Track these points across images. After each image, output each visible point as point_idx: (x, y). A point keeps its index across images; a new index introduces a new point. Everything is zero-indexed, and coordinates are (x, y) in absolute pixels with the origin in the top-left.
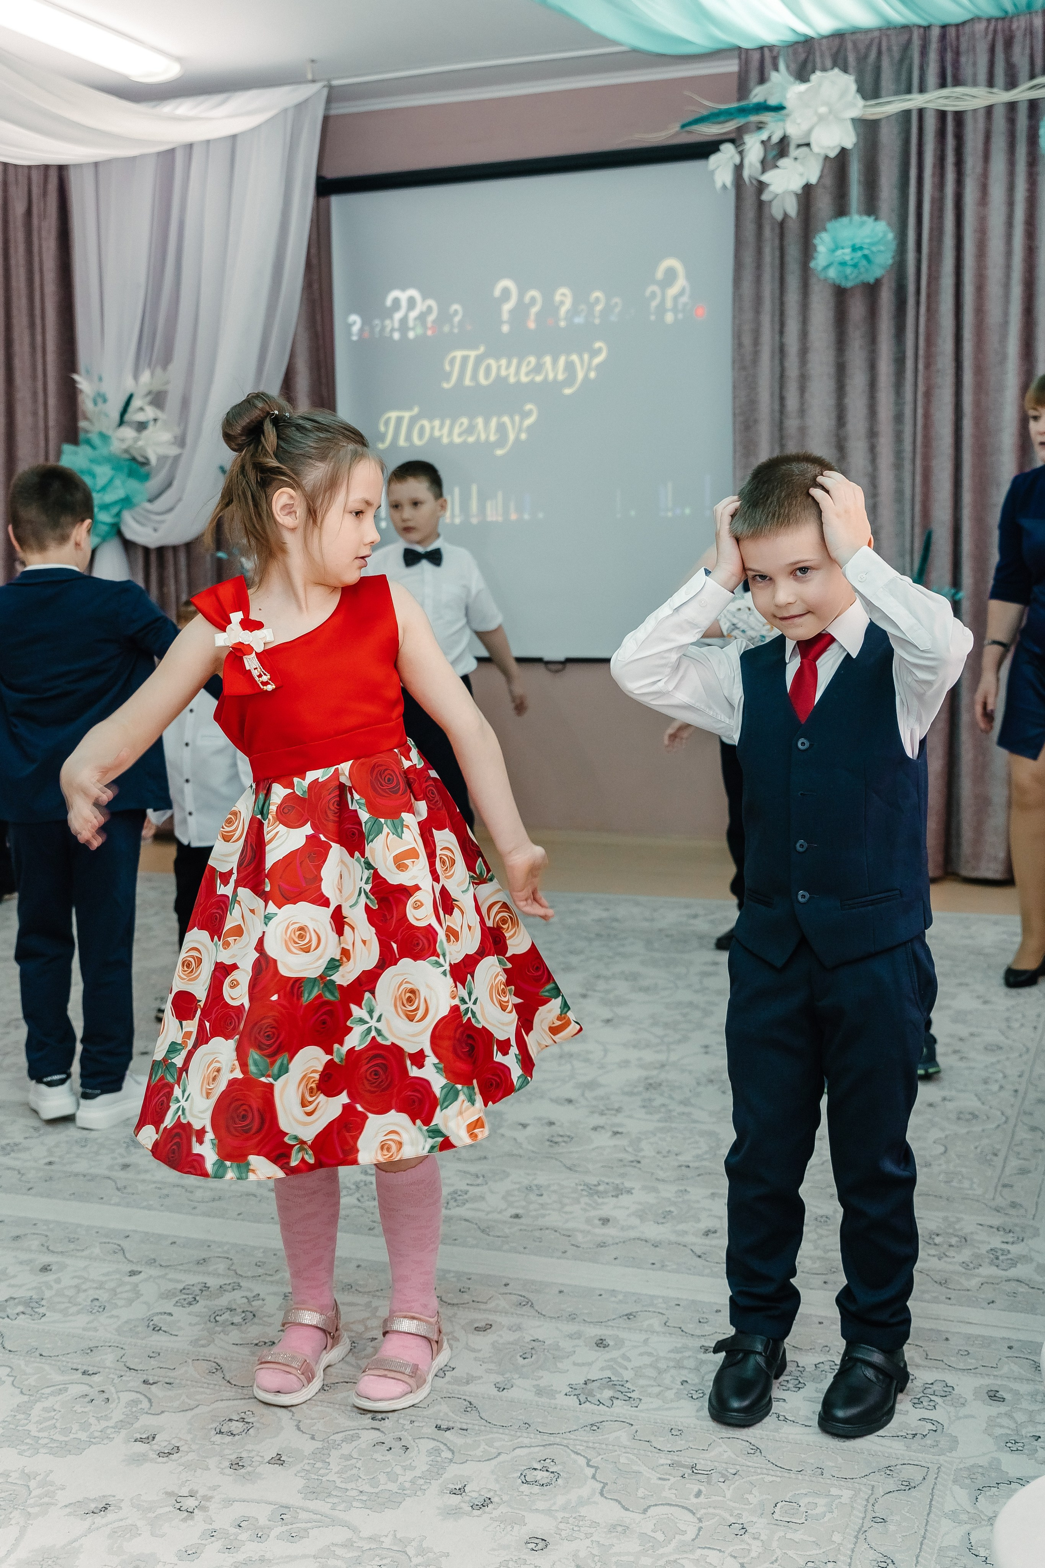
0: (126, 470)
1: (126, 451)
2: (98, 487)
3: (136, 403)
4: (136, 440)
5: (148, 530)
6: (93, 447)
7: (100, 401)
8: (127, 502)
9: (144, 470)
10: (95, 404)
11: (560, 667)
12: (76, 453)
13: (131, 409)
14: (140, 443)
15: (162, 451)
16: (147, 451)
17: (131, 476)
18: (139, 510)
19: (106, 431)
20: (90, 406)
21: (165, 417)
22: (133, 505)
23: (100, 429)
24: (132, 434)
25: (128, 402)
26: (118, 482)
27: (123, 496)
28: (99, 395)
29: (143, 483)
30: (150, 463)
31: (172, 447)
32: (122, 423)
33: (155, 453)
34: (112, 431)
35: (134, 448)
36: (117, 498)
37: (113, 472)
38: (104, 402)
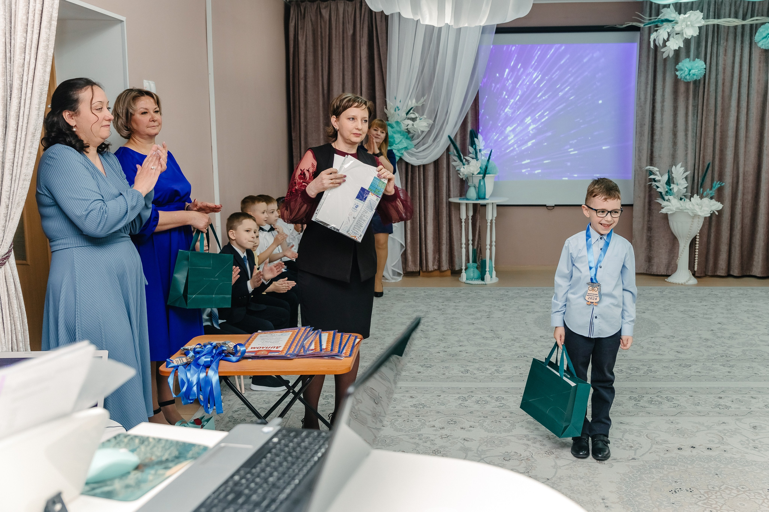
0: (406, 136)
1: (407, 129)
2: (397, 143)
3: (411, 111)
5: (414, 159)
6: (393, 127)
7: (397, 110)
8: (406, 148)
9: (411, 135)
10: (395, 111)
11: (552, 208)
13: (410, 113)
14: (415, 126)
15: (422, 129)
16: (417, 129)
17: (407, 138)
18: (410, 151)
19: (399, 121)
20: (392, 111)
21: (425, 116)
22: (408, 149)
23: (395, 120)
24: (410, 122)
25: (409, 111)
26: (403, 141)
27: (406, 146)
28: (397, 107)
29: (412, 141)
30: (416, 133)
31: (427, 128)
32: (406, 118)
33: (420, 130)
34: (401, 121)
35: (411, 128)
36: (404, 147)
37: (402, 137)
38: (399, 110)
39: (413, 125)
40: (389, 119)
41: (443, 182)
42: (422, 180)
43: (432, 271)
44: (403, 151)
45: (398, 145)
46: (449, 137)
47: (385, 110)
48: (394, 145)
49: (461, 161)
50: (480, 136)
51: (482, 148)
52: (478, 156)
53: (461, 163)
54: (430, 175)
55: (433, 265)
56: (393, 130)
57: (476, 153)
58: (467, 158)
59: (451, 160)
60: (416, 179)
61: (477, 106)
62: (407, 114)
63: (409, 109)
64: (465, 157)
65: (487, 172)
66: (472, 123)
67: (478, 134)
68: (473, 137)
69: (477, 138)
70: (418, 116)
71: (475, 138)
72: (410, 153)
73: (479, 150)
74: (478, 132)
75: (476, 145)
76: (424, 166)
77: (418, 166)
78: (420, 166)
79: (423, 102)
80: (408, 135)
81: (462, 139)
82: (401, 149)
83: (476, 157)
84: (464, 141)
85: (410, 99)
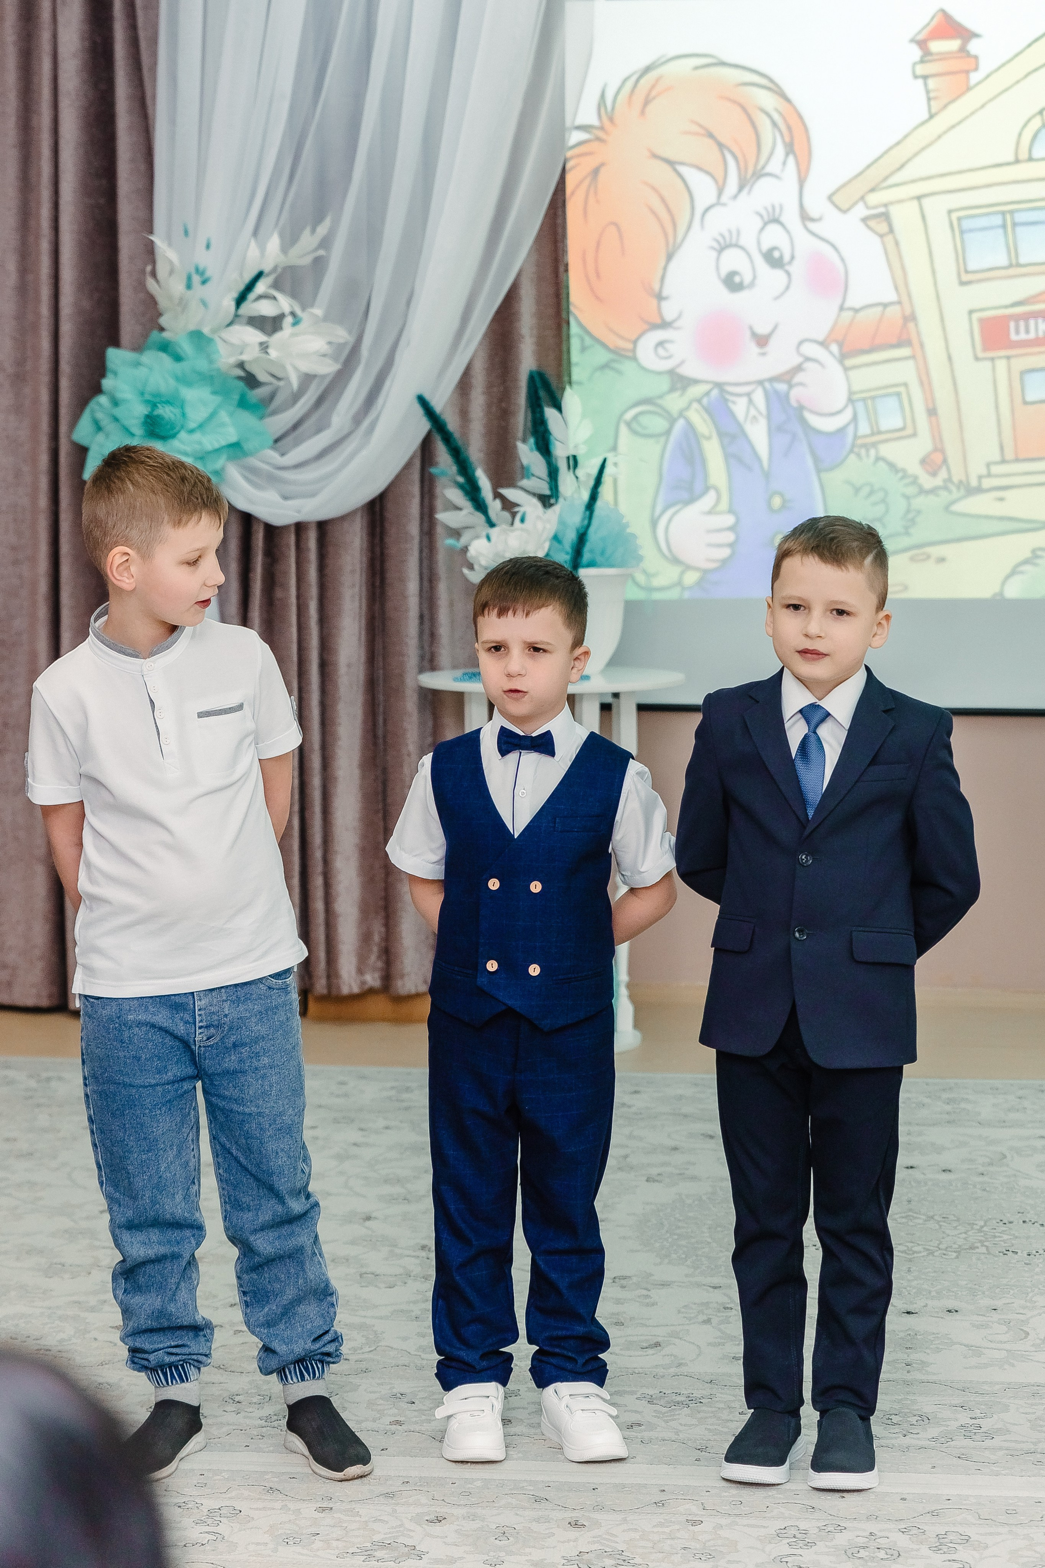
0: (236, 397)
1: (241, 365)
2: (192, 425)
3: (261, 287)
5: (274, 497)
6: (178, 358)
7: (197, 279)
8: (236, 449)
9: (262, 392)
10: (189, 286)
12: (137, 364)
13: (251, 296)
14: (273, 353)
15: (306, 367)
16: (283, 367)
17: (243, 403)
18: (253, 461)
19: (206, 330)
20: (177, 287)
21: (318, 311)
22: (245, 454)
23: (192, 327)
24: (253, 336)
25: (250, 287)
26: (224, 416)
27: (233, 439)
28: (197, 270)
29: (262, 418)
30: (281, 383)
31: (328, 361)
32: (236, 316)
33: (296, 369)
34: (214, 331)
35: (256, 360)
36: (224, 443)
37: (217, 399)
38: (204, 282)
39: (264, 347)
40: (163, 321)
41: (405, 597)
42: (313, 591)
43: (353, 998)
44: (222, 461)
45: (197, 436)
46: (423, 402)
47: (151, 283)
48: (183, 435)
49: (480, 506)
50: (571, 398)
51: (580, 451)
52: (563, 491)
53: (480, 518)
54: (348, 569)
55: (360, 971)
56: (178, 367)
57: (553, 474)
58: (510, 493)
59: (439, 503)
60: (285, 587)
61: (562, 269)
62: (241, 299)
63: (248, 278)
64: (505, 492)
65: (586, 556)
67: (563, 389)
68: (543, 404)
69: (559, 408)
70: (287, 309)
71: (549, 406)
72: (253, 470)
73: (568, 458)
74: (566, 379)
75: (552, 438)
76: (322, 526)
77: (293, 529)
78: (300, 528)
79: (316, 249)
80: (246, 389)
81: (494, 409)
82: (209, 453)
83: (551, 489)
84: (503, 424)
85: (255, 233)
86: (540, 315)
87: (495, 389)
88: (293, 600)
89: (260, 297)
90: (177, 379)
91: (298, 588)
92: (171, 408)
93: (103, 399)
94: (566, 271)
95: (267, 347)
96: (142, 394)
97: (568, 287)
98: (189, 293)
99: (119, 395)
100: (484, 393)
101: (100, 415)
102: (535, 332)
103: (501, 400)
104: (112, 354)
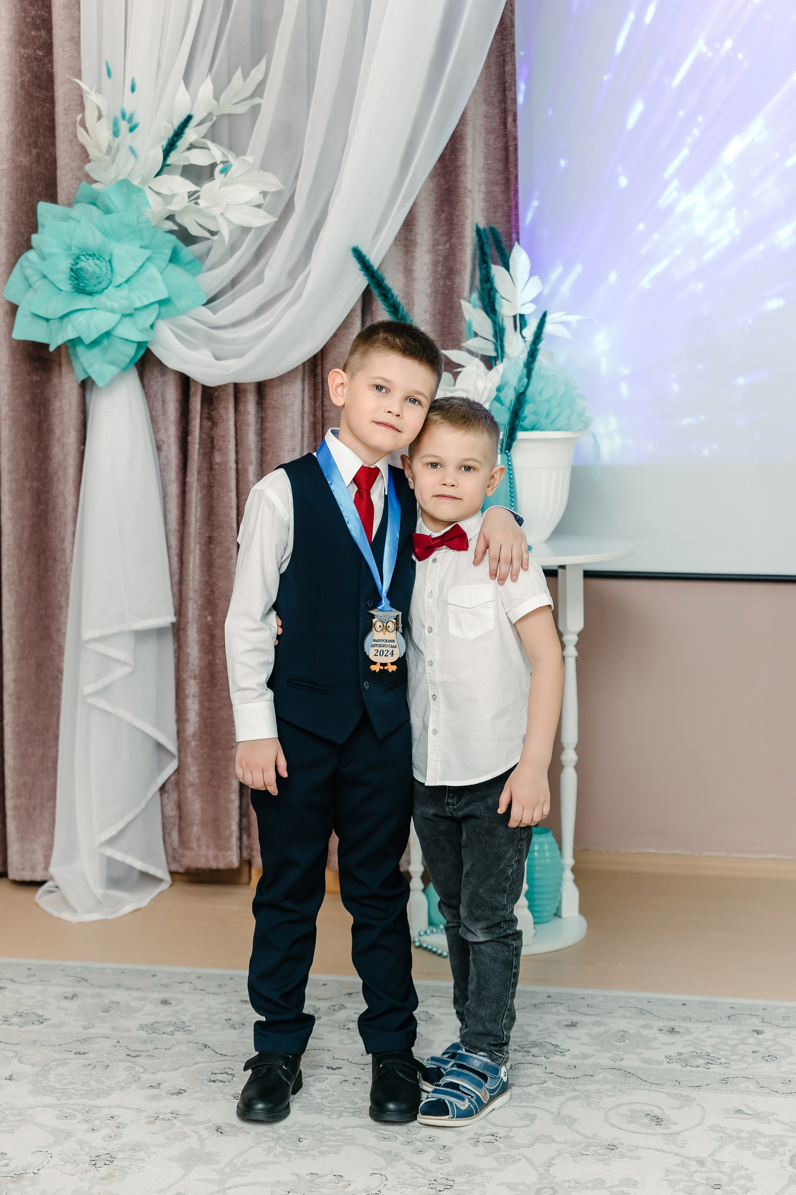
0: (168, 252)
1: (171, 218)
2: (119, 280)
3: (191, 135)
4: (193, 196)
5: (204, 355)
6: (107, 211)
7: (124, 126)
8: (165, 306)
9: (198, 248)
10: (116, 134)
12: (67, 218)
13: (183, 144)
14: (204, 204)
15: (238, 218)
16: (214, 218)
17: (174, 258)
18: (184, 319)
19: (136, 182)
20: (105, 135)
21: (251, 159)
22: (178, 312)
23: (120, 178)
24: (182, 186)
25: (179, 133)
26: (153, 270)
27: (164, 295)
28: (124, 116)
29: (195, 274)
30: (216, 238)
31: (262, 212)
32: (164, 165)
33: (228, 221)
34: (144, 181)
35: (185, 210)
36: (153, 299)
37: (147, 253)
38: (132, 130)
39: (195, 198)
40: (93, 172)
44: (148, 317)
45: (124, 292)
46: (358, 254)
47: (81, 133)
48: (110, 291)
50: (519, 254)
51: (527, 310)
52: (508, 349)
54: (289, 431)
56: (106, 220)
57: (499, 334)
58: (454, 355)
61: (510, 119)
62: (170, 147)
63: (177, 122)
64: (449, 353)
65: (526, 420)
66: (489, 195)
67: (511, 247)
68: (489, 260)
69: (507, 267)
70: (219, 158)
71: (496, 264)
72: (189, 330)
73: (515, 317)
74: (514, 236)
75: (498, 296)
76: (261, 388)
77: (231, 390)
78: (238, 389)
79: (253, 96)
80: (181, 245)
81: (440, 269)
82: (136, 309)
83: (496, 350)
84: (449, 283)
85: (187, 77)
86: (488, 169)
87: (441, 247)
88: (232, 465)
89: (192, 147)
90: (105, 233)
91: (237, 452)
92: (97, 261)
93: (31, 255)
94: (515, 120)
95: (198, 198)
96: (70, 248)
97: (515, 139)
98: (118, 140)
99: (46, 250)
100: (430, 252)
101: (29, 272)
102: (483, 188)
103: (446, 259)
104: (44, 208)
